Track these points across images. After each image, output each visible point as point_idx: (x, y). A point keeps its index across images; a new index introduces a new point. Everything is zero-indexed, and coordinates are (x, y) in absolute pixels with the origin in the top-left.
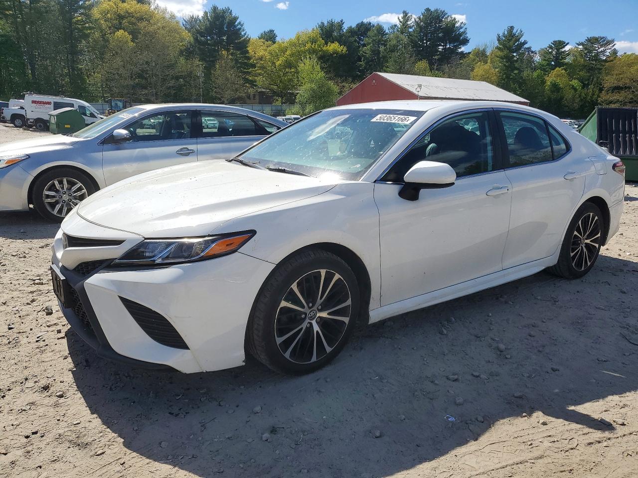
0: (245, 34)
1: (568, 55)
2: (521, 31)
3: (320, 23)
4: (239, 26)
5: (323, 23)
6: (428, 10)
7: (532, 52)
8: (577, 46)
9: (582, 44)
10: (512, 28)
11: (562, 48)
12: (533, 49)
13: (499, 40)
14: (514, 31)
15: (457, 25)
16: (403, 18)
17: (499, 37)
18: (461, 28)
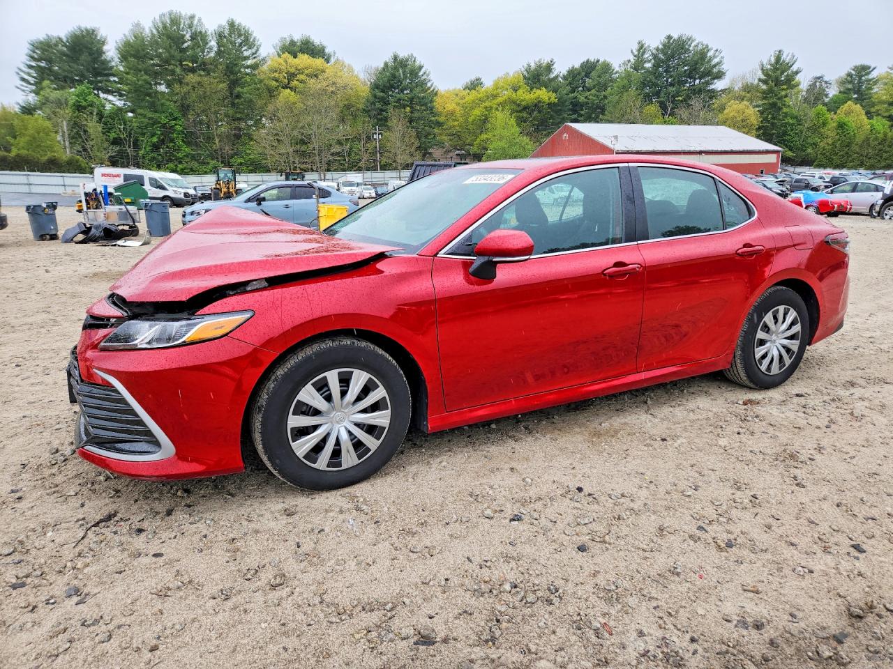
0: (432, 85)
1: (875, 83)
2: (794, 57)
3: (526, 66)
4: (424, 77)
5: (529, 65)
6: (669, 37)
7: (826, 82)
10: (780, 53)
11: (866, 75)
12: (826, 79)
13: (762, 70)
15: (710, 54)
16: (639, 50)
17: (763, 65)
18: (715, 57)
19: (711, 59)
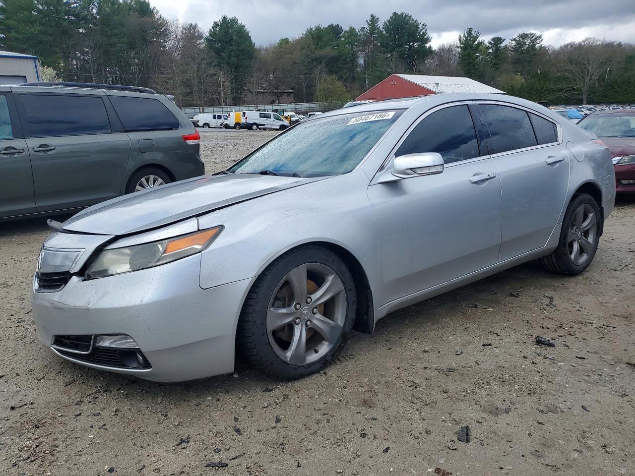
2: (479, 32)
6: (394, 14)
8: (510, 41)
9: (515, 40)
10: (470, 30)
11: (500, 44)
13: (460, 40)
14: (473, 32)
16: (371, 20)
17: (461, 37)
18: (423, 29)
19: (421, 30)
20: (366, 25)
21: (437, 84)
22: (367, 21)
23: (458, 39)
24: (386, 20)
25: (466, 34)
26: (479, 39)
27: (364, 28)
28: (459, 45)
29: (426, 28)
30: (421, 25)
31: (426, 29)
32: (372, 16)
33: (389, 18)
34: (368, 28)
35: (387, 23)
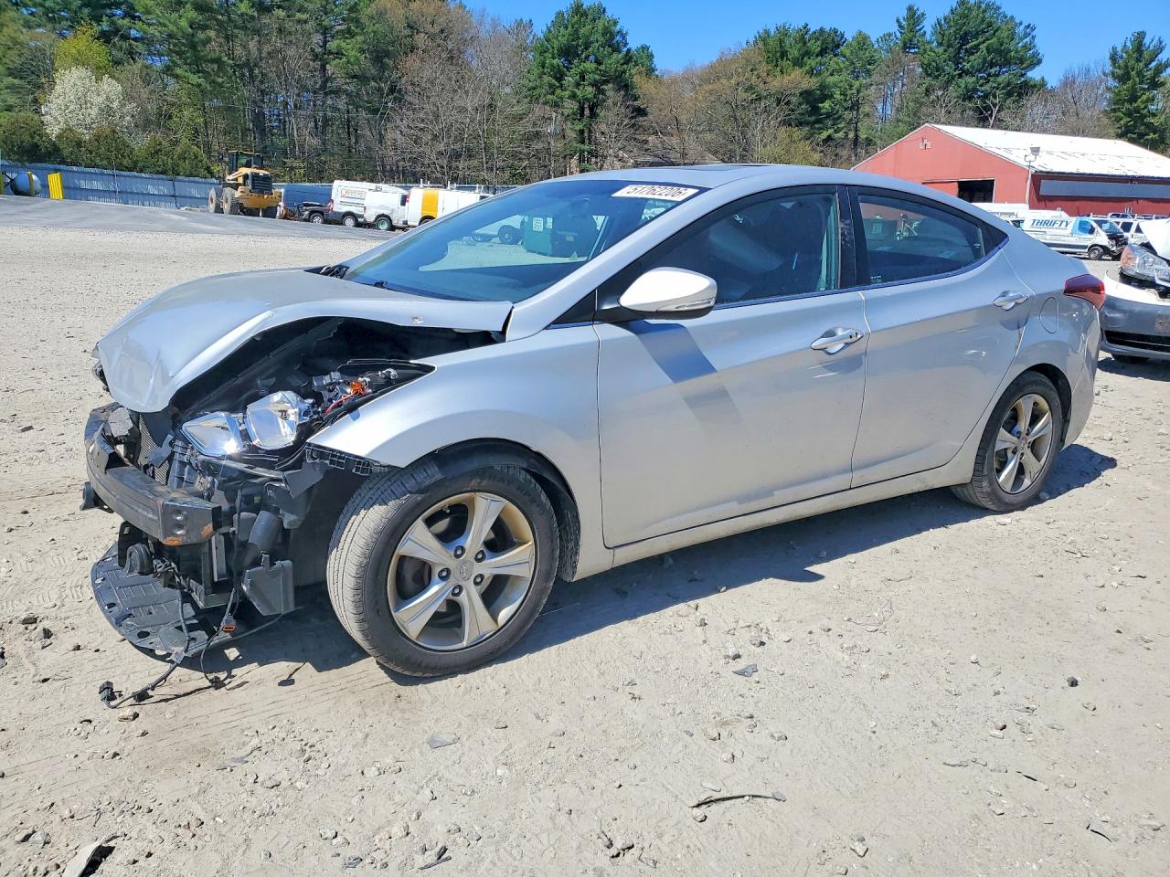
10: (1141, 34)
13: (1113, 58)
14: (1147, 42)
16: (907, 19)
17: (1115, 53)
18: (1026, 35)
19: (1021, 39)
20: (895, 28)
21: (1036, 151)
22: (898, 21)
23: (1108, 56)
24: (941, 16)
25: (1129, 44)
26: (1160, 56)
27: (890, 35)
28: (1109, 68)
29: (1034, 33)
30: (1022, 27)
31: (1033, 37)
32: (910, 9)
33: (947, 12)
34: (898, 35)
35: (943, 22)
